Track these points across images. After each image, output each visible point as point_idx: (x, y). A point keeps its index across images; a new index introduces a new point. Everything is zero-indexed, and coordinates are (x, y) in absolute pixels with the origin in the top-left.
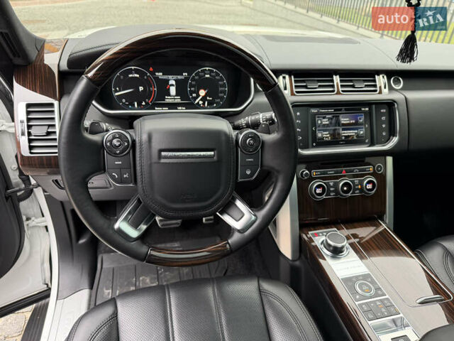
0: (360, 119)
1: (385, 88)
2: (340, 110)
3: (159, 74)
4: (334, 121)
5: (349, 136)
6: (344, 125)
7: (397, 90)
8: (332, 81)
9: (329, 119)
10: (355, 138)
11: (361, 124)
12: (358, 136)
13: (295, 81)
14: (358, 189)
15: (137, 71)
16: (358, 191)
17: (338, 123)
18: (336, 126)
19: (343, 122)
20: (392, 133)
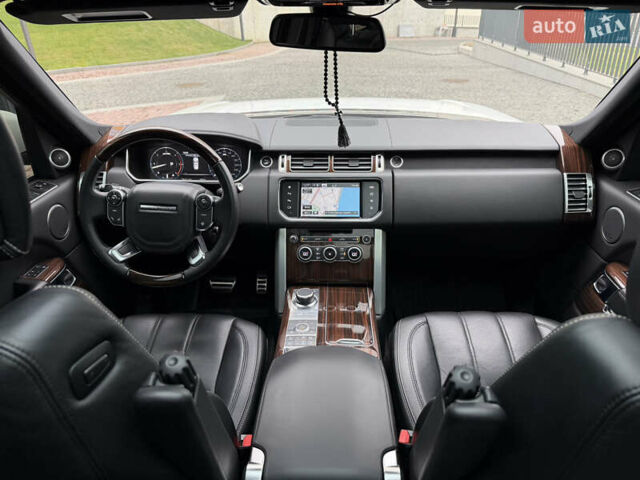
3: (186, 153)
15: (169, 151)
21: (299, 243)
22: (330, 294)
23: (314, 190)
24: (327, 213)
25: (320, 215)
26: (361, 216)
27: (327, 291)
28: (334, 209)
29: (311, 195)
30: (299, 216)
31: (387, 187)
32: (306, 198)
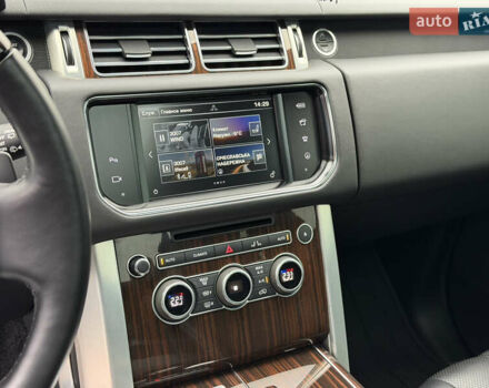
0: (254, 127)
1: (301, 55)
2: (208, 108)
4: (195, 134)
5: (233, 167)
6: (218, 142)
7: (325, 59)
8: (183, 42)
9: (184, 130)
10: (246, 170)
11: (257, 138)
12: (251, 165)
13: (92, 41)
14: (264, 285)
16: (263, 291)
17: (206, 139)
18: (200, 145)
19: (215, 136)
20: (324, 152)
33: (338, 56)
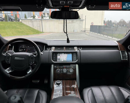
1: (76, 49)
8: (64, 48)
13: (55, 48)
15: (24, 46)
16: (68, 72)
20: (77, 59)
21: (57, 68)
22: (65, 82)
23: (61, 55)
24: (64, 60)
25: (62, 61)
26: (72, 61)
27: (64, 81)
28: (66, 60)
29: (60, 56)
30: (57, 61)
31: (78, 54)
32: (58, 57)
33: (82, 50)
